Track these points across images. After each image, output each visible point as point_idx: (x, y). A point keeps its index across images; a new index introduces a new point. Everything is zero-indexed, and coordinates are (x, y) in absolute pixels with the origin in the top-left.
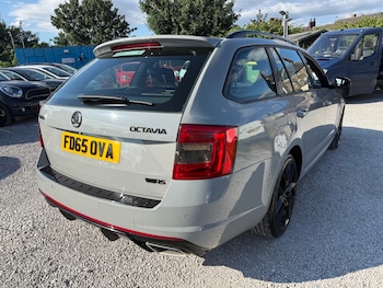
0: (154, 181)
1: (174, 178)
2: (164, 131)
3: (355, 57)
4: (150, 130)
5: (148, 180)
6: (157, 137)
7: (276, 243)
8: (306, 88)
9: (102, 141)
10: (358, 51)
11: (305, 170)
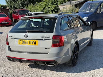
0: (47, 48)
1: (52, 47)
2: (49, 37)
3: (98, 12)
4: (46, 37)
5: (45, 48)
6: (48, 38)
7: (74, 68)
8: (79, 25)
9: (33, 41)
10: (99, 10)
11: (80, 50)
